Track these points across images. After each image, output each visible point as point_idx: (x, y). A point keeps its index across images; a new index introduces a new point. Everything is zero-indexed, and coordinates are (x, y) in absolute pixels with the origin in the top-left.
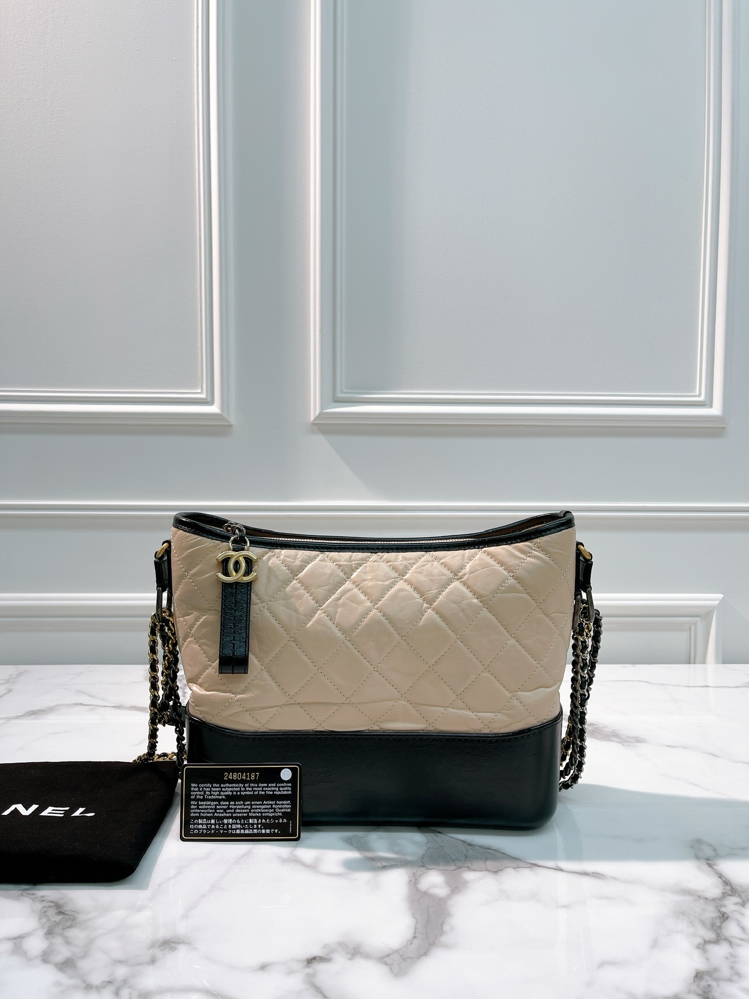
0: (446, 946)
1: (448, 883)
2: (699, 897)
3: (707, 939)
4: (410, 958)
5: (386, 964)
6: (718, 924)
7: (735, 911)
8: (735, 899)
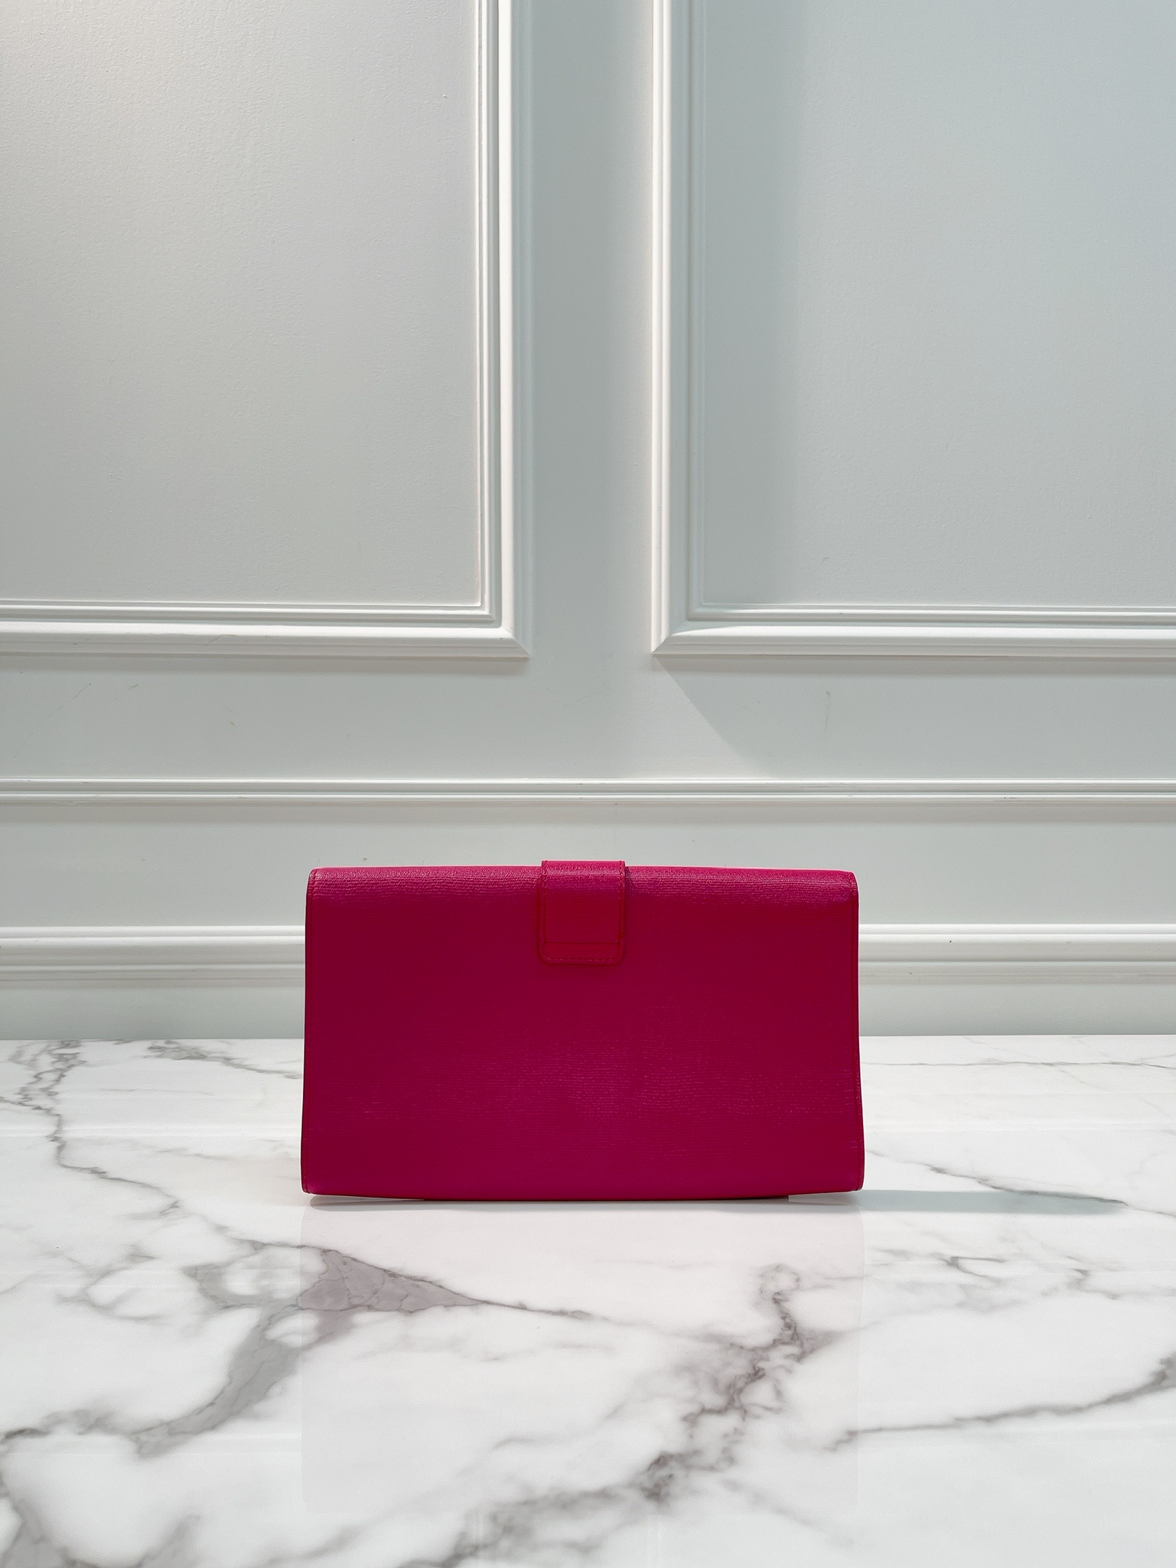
0: (257, 1417)
1: (319, 1328)
2: (733, 1346)
3: (708, 1406)
4: (184, 1433)
5: (137, 1441)
6: (740, 1384)
7: (781, 1367)
8: (793, 1349)
